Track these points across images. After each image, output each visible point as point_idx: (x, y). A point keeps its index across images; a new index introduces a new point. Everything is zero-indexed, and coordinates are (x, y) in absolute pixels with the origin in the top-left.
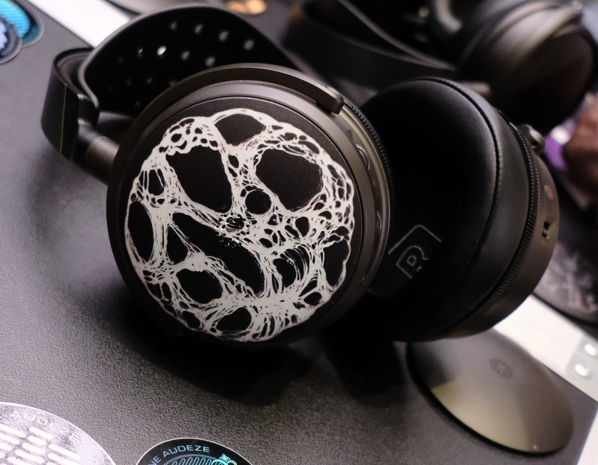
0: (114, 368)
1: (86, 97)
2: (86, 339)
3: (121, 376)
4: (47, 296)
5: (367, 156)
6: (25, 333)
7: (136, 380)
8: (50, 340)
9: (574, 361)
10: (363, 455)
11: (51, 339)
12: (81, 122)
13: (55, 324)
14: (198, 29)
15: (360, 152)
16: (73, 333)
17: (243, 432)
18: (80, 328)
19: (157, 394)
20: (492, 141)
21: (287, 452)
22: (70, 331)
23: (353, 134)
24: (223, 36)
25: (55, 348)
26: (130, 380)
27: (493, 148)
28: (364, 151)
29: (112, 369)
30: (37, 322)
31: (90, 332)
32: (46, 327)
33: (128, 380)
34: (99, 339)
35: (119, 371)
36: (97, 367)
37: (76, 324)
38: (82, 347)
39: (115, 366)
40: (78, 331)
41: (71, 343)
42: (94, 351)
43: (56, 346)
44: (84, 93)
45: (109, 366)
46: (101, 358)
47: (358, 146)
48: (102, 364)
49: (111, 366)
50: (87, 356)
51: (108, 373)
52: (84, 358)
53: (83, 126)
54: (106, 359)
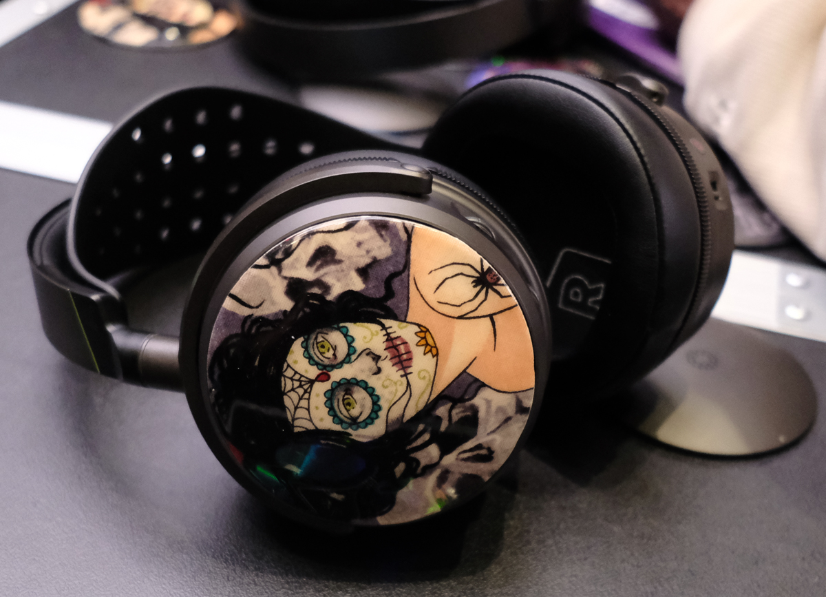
0: (256, 585)
1: (102, 295)
2: (206, 562)
3: (267, 590)
4: (135, 532)
5: (487, 226)
6: (130, 593)
7: (287, 586)
8: (164, 586)
9: (783, 305)
10: (589, 548)
11: (164, 584)
12: (111, 328)
13: (162, 564)
14: (168, 125)
15: (477, 225)
16: (186, 563)
17: (439, 590)
18: (192, 553)
19: (319, 592)
20: (618, 127)
21: (500, 588)
22: (183, 563)
23: (457, 206)
24: (201, 117)
25: (175, 593)
26: (280, 590)
27: (623, 134)
28: (480, 222)
29: (252, 586)
30: (139, 570)
31: (207, 553)
32: (152, 572)
33: (277, 590)
34: (221, 555)
35: (263, 584)
36: (235, 592)
37: (185, 551)
38: (205, 576)
39: (254, 581)
40: (191, 558)
41: (189, 577)
42: (222, 574)
43: (175, 591)
44: (98, 289)
45: (248, 585)
46: (234, 579)
47: (471, 219)
48: (238, 586)
49: (251, 583)
50: (217, 585)
51: (251, 593)
52: (214, 589)
53: (116, 331)
54: (240, 577)
